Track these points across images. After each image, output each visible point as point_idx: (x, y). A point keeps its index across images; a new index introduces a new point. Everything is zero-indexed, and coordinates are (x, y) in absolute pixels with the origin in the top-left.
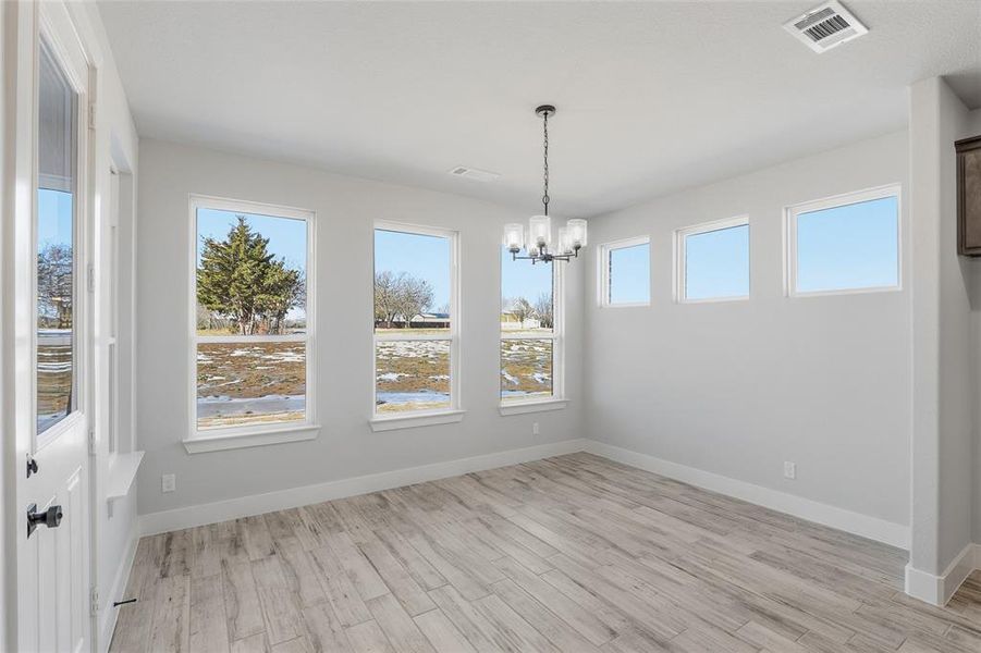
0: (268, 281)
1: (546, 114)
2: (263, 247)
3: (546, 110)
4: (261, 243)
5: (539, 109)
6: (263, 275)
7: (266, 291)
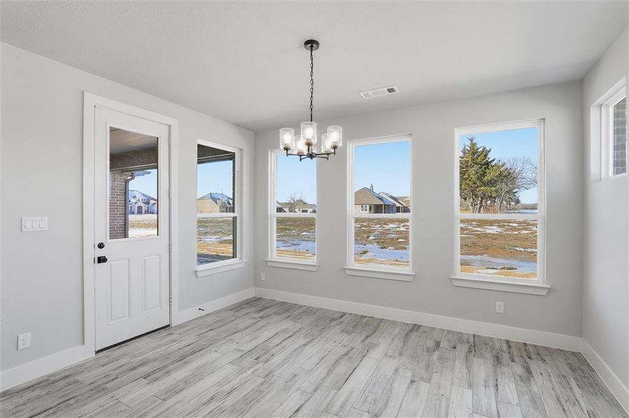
0: (487, 178)
1: (312, 47)
2: (486, 156)
3: (311, 44)
4: (486, 153)
5: (307, 43)
6: (484, 174)
7: (484, 184)
